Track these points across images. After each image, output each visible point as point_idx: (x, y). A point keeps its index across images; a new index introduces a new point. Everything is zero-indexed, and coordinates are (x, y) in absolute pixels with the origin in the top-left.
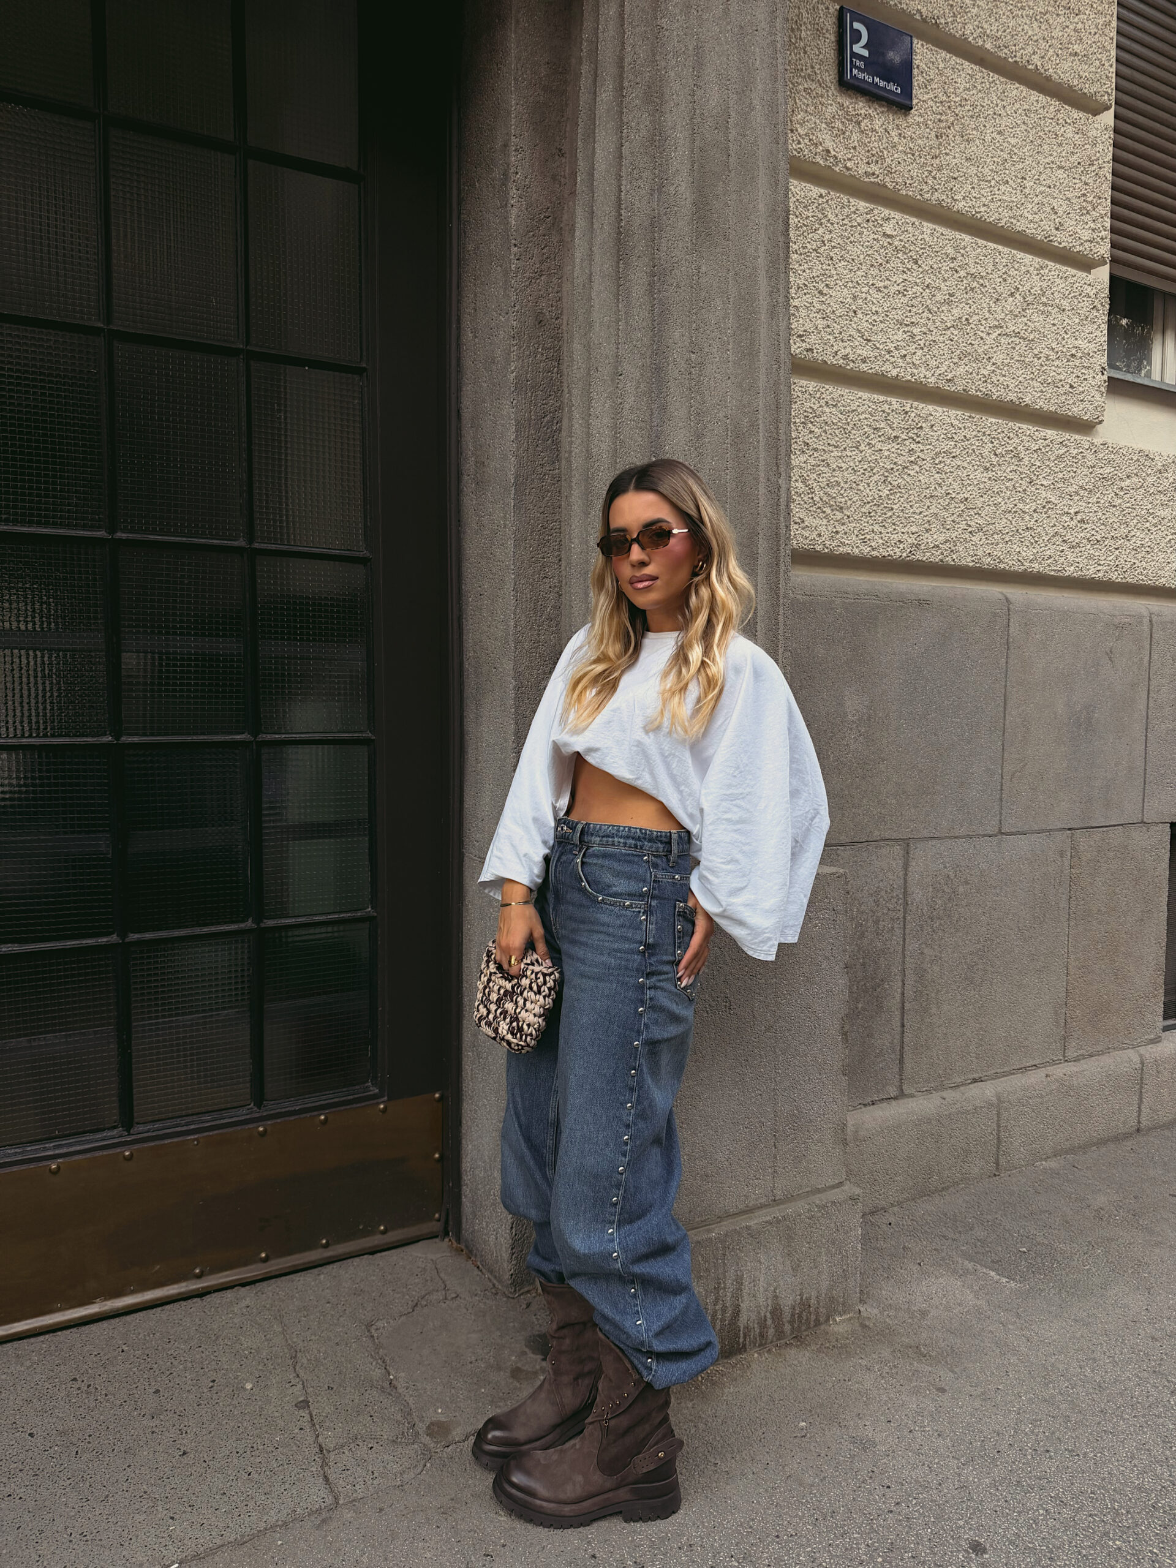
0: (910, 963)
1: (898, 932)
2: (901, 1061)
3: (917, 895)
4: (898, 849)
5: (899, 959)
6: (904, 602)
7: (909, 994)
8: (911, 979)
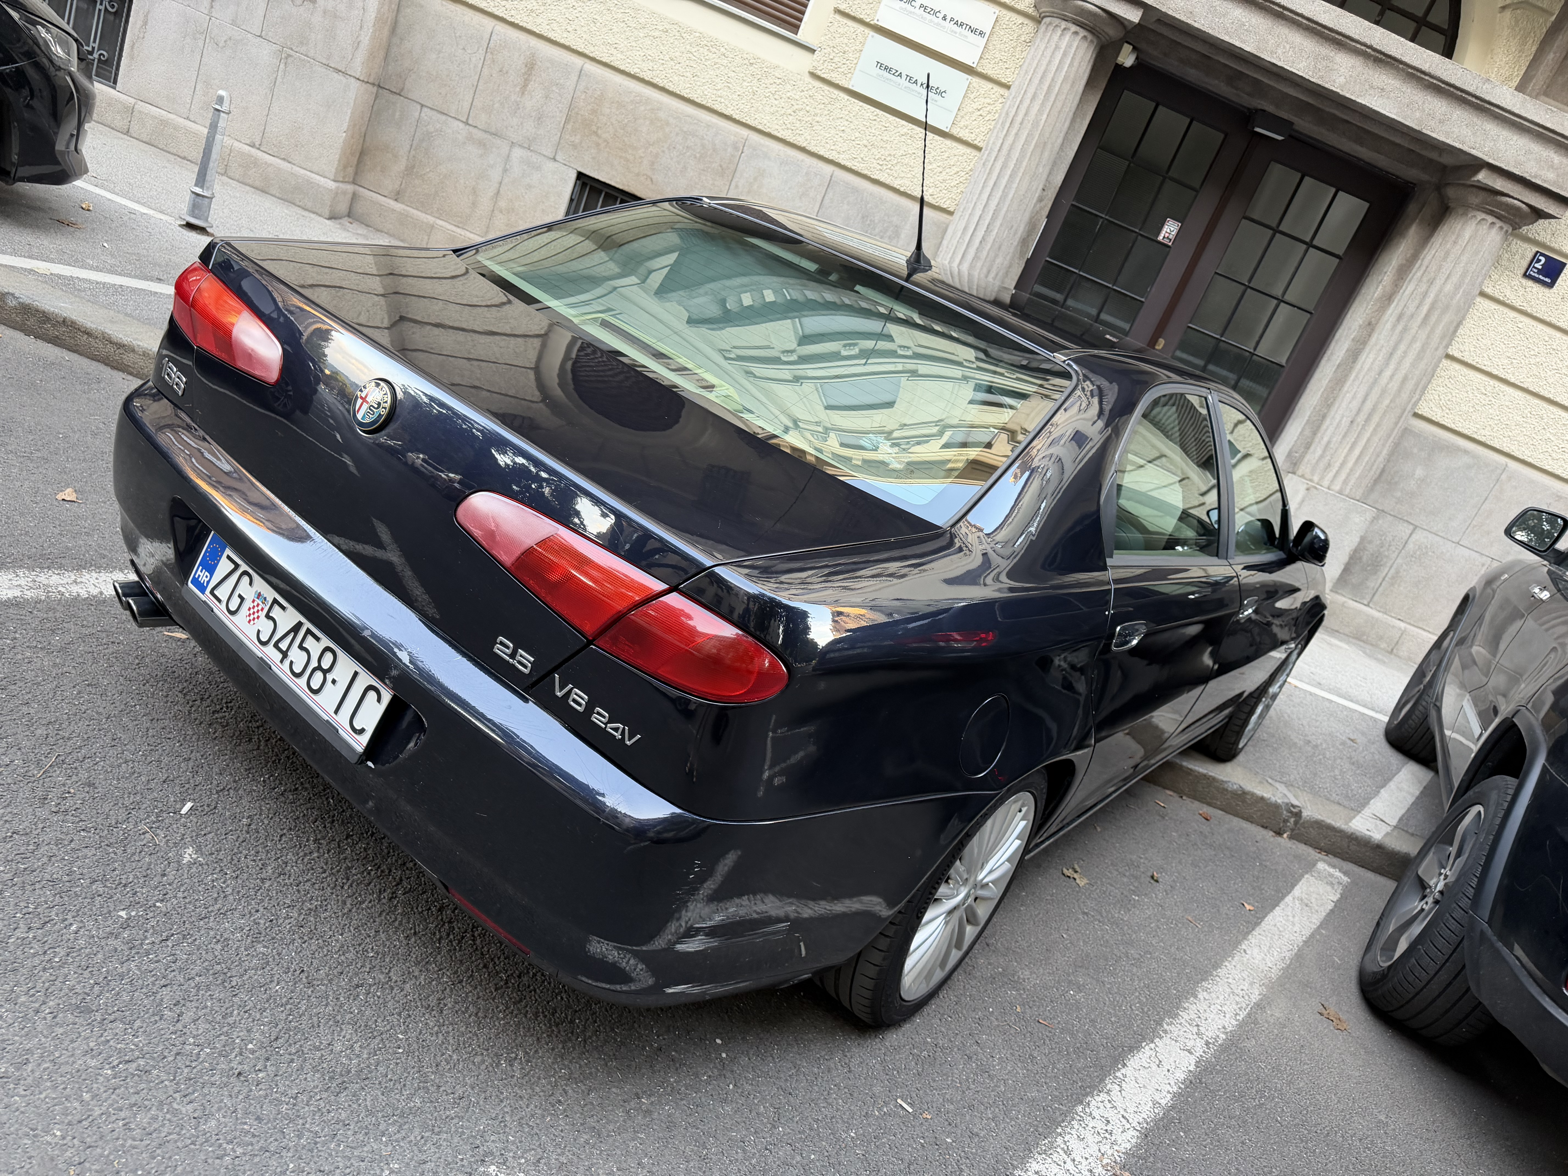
0: (1395, 566)
1: (1396, 553)
2: (1374, 595)
3: (1410, 546)
4: (1411, 527)
5: (1391, 562)
6: (1458, 449)
7: (1389, 575)
8: (1393, 571)
